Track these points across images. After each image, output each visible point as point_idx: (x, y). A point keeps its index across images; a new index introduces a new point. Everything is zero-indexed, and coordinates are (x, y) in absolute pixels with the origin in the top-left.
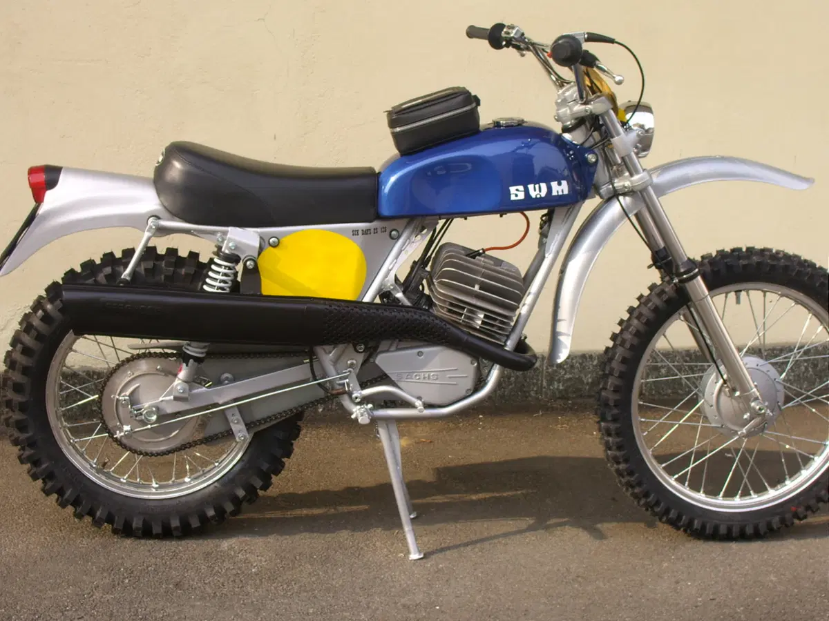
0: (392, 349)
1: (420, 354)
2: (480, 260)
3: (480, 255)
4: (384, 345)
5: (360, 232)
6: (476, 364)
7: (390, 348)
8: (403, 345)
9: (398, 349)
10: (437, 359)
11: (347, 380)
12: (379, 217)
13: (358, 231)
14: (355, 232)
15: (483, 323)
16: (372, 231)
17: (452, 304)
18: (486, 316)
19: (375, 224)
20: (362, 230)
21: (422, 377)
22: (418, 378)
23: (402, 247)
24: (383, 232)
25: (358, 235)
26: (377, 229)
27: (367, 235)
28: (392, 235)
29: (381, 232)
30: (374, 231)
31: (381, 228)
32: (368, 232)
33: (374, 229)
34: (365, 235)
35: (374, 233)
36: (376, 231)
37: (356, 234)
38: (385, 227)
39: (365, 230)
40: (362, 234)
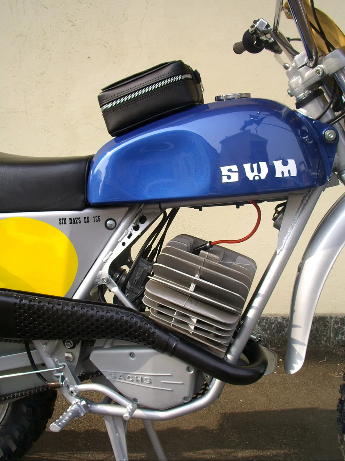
0: (105, 347)
1: (132, 355)
2: (204, 256)
3: (206, 249)
4: (98, 342)
5: (68, 221)
6: (192, 372)
7: (104, 344)
8: (118, 342)
9: (113, 347)
10: (150, 363)
11: (62, 374)
12: (87, 205)
13: (65, 219)
14: (62, 221)
15: (196, 328)
16: (82, 220)
18: (198, 322)
19: (87, 212)
20: (70, 219)
21: (135, 380)
22: (131, 380)
23: (119, 238)
24: (97, 221)
25: (66, 224)
26: (88, 217)
27: (76, 224)
28: (108, 225)
29: (94, 221)
30: (85, 220)
31: (94, 217)
32: (77, 221)
33: (85, 218)
34: (74, 224)
35: (85, 222)
36: (87, 220)
37: (63, 222)
38: (99, 216)
39: (74, 218)
40: (70, 223)
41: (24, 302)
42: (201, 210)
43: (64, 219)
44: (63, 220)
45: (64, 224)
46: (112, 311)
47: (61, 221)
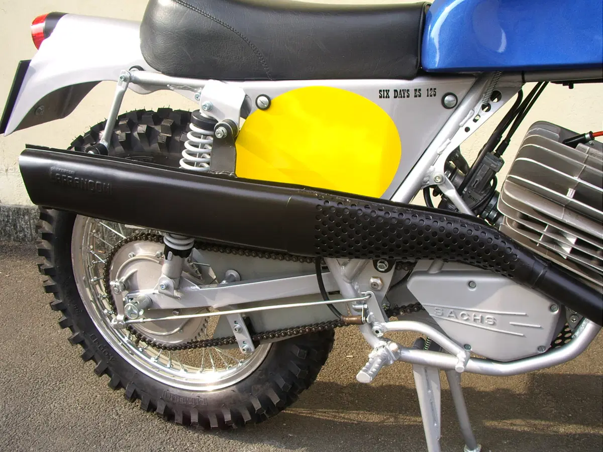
0: (431, 272)
1: (471, 284)
2: (583, 150)
3: (585, 141)
4: (422, 265)
5: (391, 94)
6: (556, 312)
7: (430, 268)
8: (449, 267)
9: (442, 273)
10: (496, 297)
11: (366, 306)
12: (422, 72)
13: (388, 91)
14: (384, 94)
15: (574, 251)
16: (412, 93)
17: (525, 218)
18: (579, 242)
19: (418, 82)
20: (395, 91)
21: (473, 318)
22: (466, 318)
23: (462, 120)
24: (431, 96)
25: (389, 97)
26: (420, 90)
27: (403, 98)
28: (446, 102)
29: (428, 96)
30: (415, 93)
31: (428, 90)
32: (404, 94)
33: (416, 90)
34: (400, 98)
35: (415, 96)
36: (418, 93)
37: (385, 96)
38: (435, 89)
39: (400, 90)
40: (395, 97)
41: (330, 204)
42: (571, 87)
43: (386, 90)
44: (385, 92)
45: (386, 97)
46: (455, 221)
47: (382, 93)
